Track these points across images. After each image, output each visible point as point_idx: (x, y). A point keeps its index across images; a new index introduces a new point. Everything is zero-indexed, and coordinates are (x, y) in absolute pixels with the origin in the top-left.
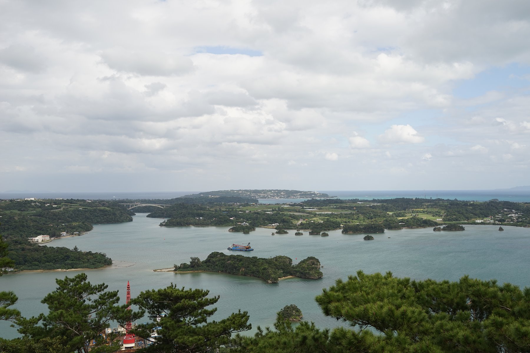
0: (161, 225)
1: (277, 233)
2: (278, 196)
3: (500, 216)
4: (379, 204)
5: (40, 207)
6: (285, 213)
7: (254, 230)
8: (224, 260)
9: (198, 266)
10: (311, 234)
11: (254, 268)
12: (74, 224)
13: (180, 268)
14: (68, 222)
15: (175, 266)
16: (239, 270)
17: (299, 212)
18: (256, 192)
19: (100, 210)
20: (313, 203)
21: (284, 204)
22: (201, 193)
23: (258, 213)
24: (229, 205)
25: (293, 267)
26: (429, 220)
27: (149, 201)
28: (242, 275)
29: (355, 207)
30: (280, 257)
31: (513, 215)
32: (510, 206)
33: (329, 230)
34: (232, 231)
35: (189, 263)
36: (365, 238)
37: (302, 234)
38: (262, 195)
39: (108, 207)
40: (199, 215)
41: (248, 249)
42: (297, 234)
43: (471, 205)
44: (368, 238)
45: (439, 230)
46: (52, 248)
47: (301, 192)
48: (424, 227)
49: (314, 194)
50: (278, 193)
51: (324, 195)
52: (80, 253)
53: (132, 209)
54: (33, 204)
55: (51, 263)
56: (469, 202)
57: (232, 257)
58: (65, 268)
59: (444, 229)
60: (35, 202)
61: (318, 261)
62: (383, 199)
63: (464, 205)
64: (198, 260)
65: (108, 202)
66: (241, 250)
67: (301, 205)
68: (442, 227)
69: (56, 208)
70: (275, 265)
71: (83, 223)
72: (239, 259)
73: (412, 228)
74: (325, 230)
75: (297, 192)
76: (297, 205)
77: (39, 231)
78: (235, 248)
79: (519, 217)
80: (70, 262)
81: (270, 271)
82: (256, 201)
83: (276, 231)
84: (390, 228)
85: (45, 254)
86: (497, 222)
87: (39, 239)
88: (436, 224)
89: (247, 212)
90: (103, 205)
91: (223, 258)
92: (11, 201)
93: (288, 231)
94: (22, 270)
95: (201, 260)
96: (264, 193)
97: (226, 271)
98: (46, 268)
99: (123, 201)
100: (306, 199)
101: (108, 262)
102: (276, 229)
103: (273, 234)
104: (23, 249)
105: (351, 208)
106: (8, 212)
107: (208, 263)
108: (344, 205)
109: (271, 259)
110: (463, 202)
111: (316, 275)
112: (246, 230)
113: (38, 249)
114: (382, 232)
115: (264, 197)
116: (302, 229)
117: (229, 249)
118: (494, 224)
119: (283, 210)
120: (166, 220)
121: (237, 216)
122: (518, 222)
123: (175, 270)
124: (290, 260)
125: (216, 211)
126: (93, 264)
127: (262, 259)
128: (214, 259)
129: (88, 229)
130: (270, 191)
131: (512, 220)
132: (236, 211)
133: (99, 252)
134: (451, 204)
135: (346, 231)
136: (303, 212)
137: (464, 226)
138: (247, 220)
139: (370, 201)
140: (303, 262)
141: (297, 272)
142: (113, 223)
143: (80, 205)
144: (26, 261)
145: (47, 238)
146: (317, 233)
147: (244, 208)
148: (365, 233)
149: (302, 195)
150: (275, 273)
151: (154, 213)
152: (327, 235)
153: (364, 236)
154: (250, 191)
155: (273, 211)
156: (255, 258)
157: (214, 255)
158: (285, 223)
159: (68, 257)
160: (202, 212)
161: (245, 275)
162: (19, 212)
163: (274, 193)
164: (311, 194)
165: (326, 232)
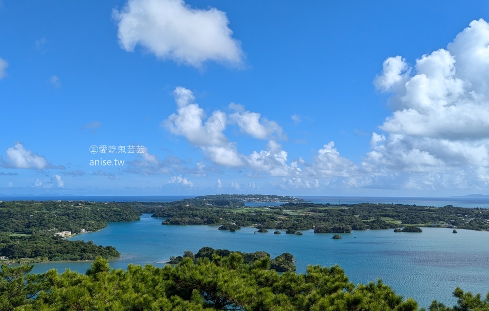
0: (162, 224)
4: (347, 208)
6: (266, 215)
7: (240, 228)
10: (287, 233)
12: (92, 222)
13: (175, 260)
14: (87, 220)
15: (172, 259)
17: (278, 214)
18: (243, 196)
19: (114, 211)
21: (265, 207)
22: (197, 197)
23: (243, 215)
24: (220, 208)
25: (271, 261)
26: (390, 223)
31: (465, 220)
32: (462, 212)
33: (303, 230)
34: (221, 230)
35: (182, 256)
36: (333, 238)
37: (280, 233)
38: (247, 199)
42: (275, 233)
43: (428, 210)
45: (400, 231)
47: (281, 196)
48: (385, 229)
50: (261, 197)
51: (300, 199)
55: (69, 255)
56: (426, 207)
59: (404, 231)
61: (292, 256)
63: (421, 210)
64: (191, 254)
67: (279, 208)
68: (401, 229)
76: (276, 208)
80: (85, 254)
83: (258, 229)
84: (356, 229)
86: (451, 225)
87: (63, 234)
88: (396, 226)
89: (234, 213)
93: (267, 230)
96: (250, 197)
101: (116, 255)
103: (255, 233)
105: (322, 211)
111: (290, 269)
112: (233, 229)
114: (349, 232)
115: (249, 201)
116: (280, 228)
118: (449, 227)
119: (264, 212)
121: (226, 217)
122: (470, 225)
123: (171, 262)
124: (269, 255)
126: (104, 256)
128: (204, 253)
130: (254, 196)
131: (465, 224)
132: (225, 212)
135: (318, 231)
136: (281, 214)
137: (421, 228)
138: (234, 220)
141: (273, 265)
145: (69, 233)
146: (293, 233)
147: (232, 210)
148: (333, 232)
152: (300, 234)
154: (236, 196)
155: (256, 213)
157: (203, 249)
158: (265, 224)
159: (84, 250)
163: (258, 197)
164: (289, 199)
165: (301, 232)
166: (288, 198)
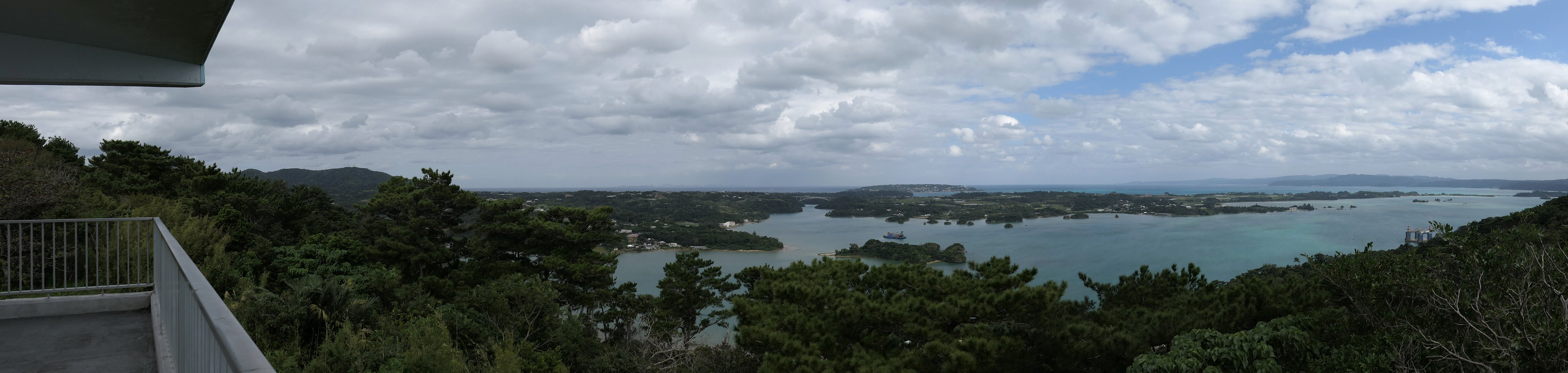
0: (827, 215)
2: (931, 190)
3: (1116, 206)
4: (1019, 197)
5: (729, 198)
6: (937, 205)
7: (908, 220)
8: (879, 246)
9: (857, 251)
10: (958, 223)
12: (755, 213)
13: (840, 253)
14: (750, 211)
15: (836, 251)
16: (892, 255)
17: (949, 204)
18: (912, 186)
19: (776, 202)
20: (961, 196)
21: (936, 197)
22: (863, 188)
23: (912, 205)
24: (887, 198)
25: (940, 253)
26: (1060, 210)
27: (818, 195)
29: (999, 199)
30: (929, 244)
31: (1127, 205)
32: (1125, 197)
33: (974, 220)
34: (889, 221)
35: (849, 249)
36: (1006, 227)
37: (950, 224)
38: (917, 189)
39: (782, 199)
40: (860, 207)
41: (901, 237)
42: (946, 223)
43: (1095, 197)
44: (1007, 226)
45: (1068, 218)
46: (736, 232)
47: (952, 186)
48: (1056, 216)
49: (963, 188)
50: (931, 187)
51: (972, 189)
52: (758, 237)
53: (803, 201)
54: (723, 196)
55: (735, 245)
56: (1094, 194)
57: (886, 244)
58: (746, 249)
59: (1072, 217)
60: (725, 194)
61: (962, 247)
62: (1023, 192)
63: (1090, 197)
64: (857, 246)
65: (782, 194)
66: (895, 238)
67: (951, 198)
68: (1070, 216)
69: (740, 199)
70: (924, 251)
71: (762, 212)
72: (893, 245)
73: (1046, 217)
74: (971, 220)
75: (948, 186)
76: (947, 198)
77: (727, 218)
78: (890, 236)
79: (1131, 206)
80: (750, 244)
81: (919, 256)
82: (911, 194)
83: (928, 221)
84: (1028, 217)
85: (730, 237)
86: (1114, 211)
87: (727, 224)
88: (1066, 213)
89: (903, 204)
90: (779, 197)
91: (879, 244)
92: (707, 193)
93: (938, 221)
94: (713, 249)
95: (859, 247)
96: (919, 187)
97: (881, 256)
98: (731, 249)
99: (795, 194)
100: (956, 193)
101: (780, 246)
102: (927, 219)
103: (925, 224)
104: (715, 232)
105: (995, 200)
106: (705, 202)
107: (865, 249)
108: (989, 197)
109: (921, 246)
110: (1089, 194)
111: (960, 259)
112: (901, 220)
113: (726, 232)
114: (1021, 220)
115: (919, 191)
116: (951, 219)
117: (884, 237)
118: (1112, 212)
119: (934, 202)
120: (831, 211)
121: (894, 208)
122: (1130, 210)
123: (836, 255)
124: (939, 246)
125: (875, 203)
126: (768, 247)
127: (913, 246)
128: (871, 246)
129: (766, 218)
130: (924, 186)
131: (1126, 209)
132: (893, 203)
133: (773, 237)
134: (1079, 197)
135: (989, 221)
136: (953, 204)
137: (1088, 214)
138: (902, 211)
139: (1011, 194)
140: (950, 248)
141: (943, 257)
142: (786, 213)
143: (760, 197)
144: (716, 242)
145: (733, 224)
146: (964, 223)
147: (900, 201)
148: (1006, 221)
149: (953, 189)
150: (924, 258)
151: (821, 205)
152: (973, 224)
153: (1004, 224)
154: (903, 186)
155: (926, 203)
156: (907, 245)
157: (871, 242)
158: (936, 214)
159: (748, 240)
160: (863, 204)
161: (897, 260)
162: (713, 202)
163: (927, 187)
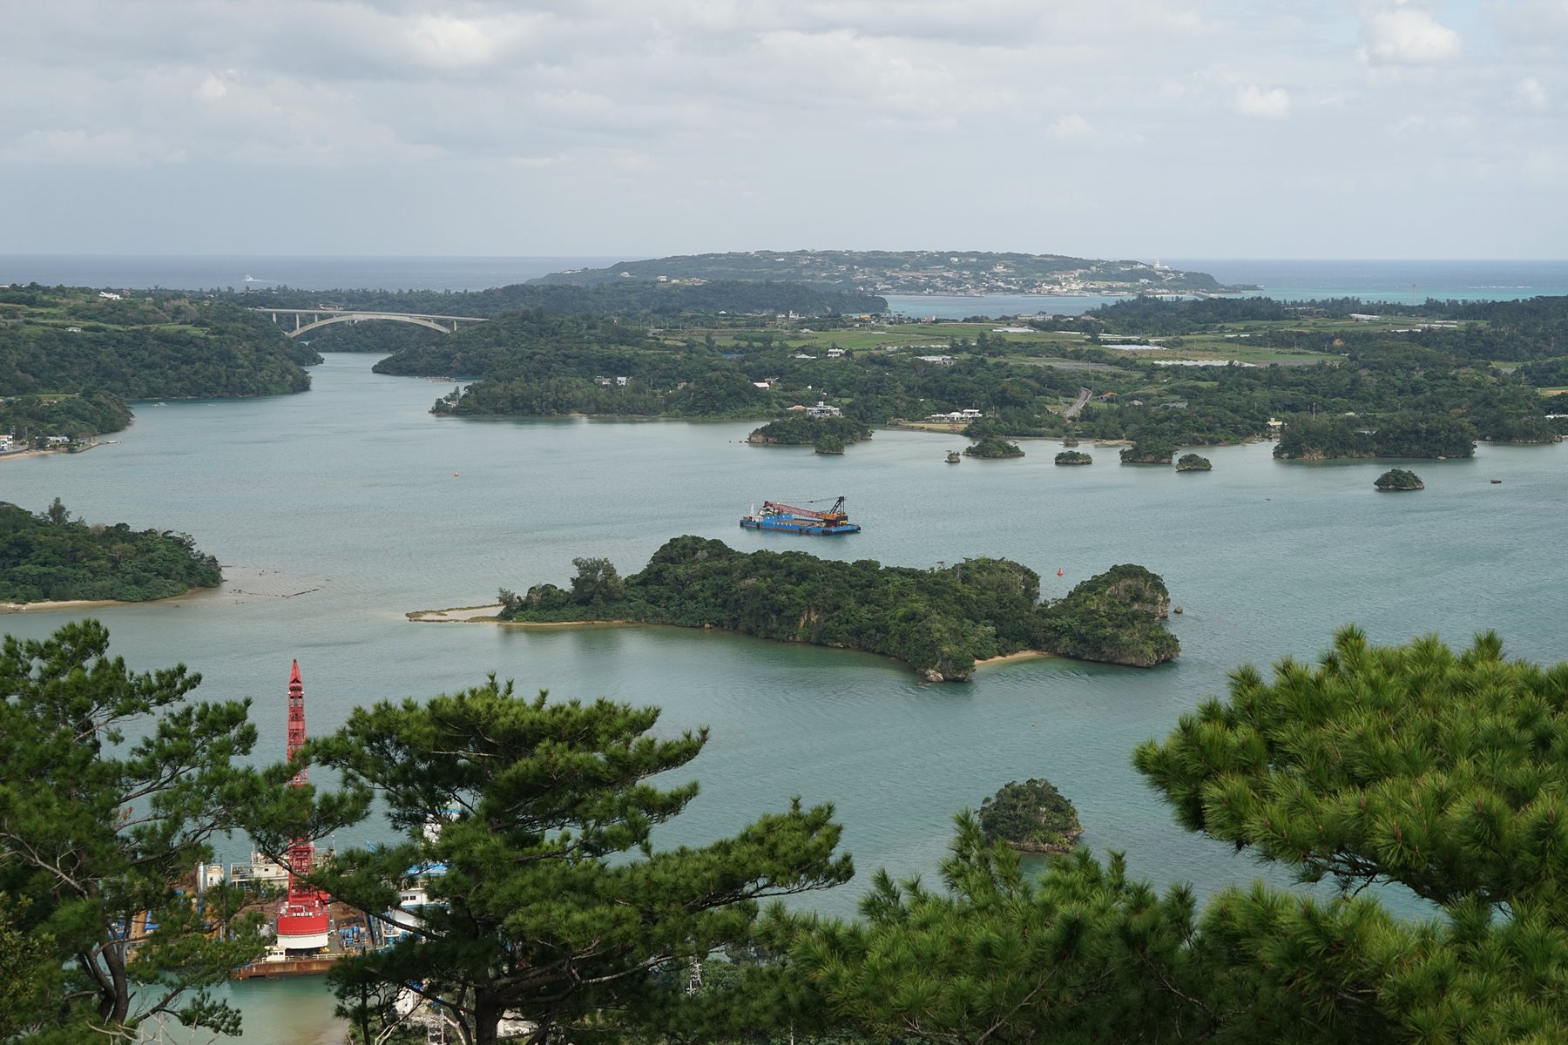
0: (440, 409)
1: (971, 452)
2: (981, 281)
7: (865, 437)
8: (725, 572)
9: (610, 597)
11: (864, 613)
13: (525, 605)
14: (17, 389)
15: (506, 599)
17: (1077, 356)
18: (879, 261)
20: (1141, 316)
21: (1005, 320)
22: (622, 266)
23: (884, 362)
24: (751, 324)
25: (1043, 612)
27: (386, 302)
28: (807, 641)
29: (1340, 336)
33: (1214, 443)
34: (766, 444)
35: (568, 587)
36: (1383, 485)
37: (1086, 461)
38: (904, 276)
39: (199, 323)
40: (615, 367)
41: (835, 526)
42: (1063, 460)
44: (1394, 484)
49: (1149, 273)
50: (978, 267)
51: (1196, 279)
53: (308, 335)
57: (762, 561)
58: (14, 598)
61: (1157, 583)
64: (610, 571)
65: (196, 300)
66: (802, 532)
67: (1085, 327)
70: (961, 600)
71: (87, 394)
72: (796, 569)
74: (1197, 443)
75: (1067, 263)
76: (1068, 326)
78: (774, 520)
80: (36, 570)
81: (938, 625)
82: (877, 305)
84: (1503, 436)
89: (835, 353)
90: (177, 313)
91: (724, 563)
95: (623, 573)
96: (915, 268)
97: (734, 624)
99: (264, 298)
101: (203, 575)
102: (966, 433)
103: (953, 459)
105: (1319, 342)
107: (651, 589)
108: (1288, 327)
109: (944, 574)
111: (1149, 650)
112: (830, 440)
114: (1464, 453)
115: (914, 287)
116: (1088, 435)
117: (746, 524)
119: (999, 346)
120: (462, 387)
121: (787, 374)
123: (504, 617)
124: (1031, 579)
125: (690, 347)
126: (137, 582)
127: (900, 573)
128: (680, 570)
129: (112, 424)
130: (942, 259)
132: (783, 349)
135: (1291, 451)
136: (1097, 357)
138: (836, 392)
140: (1091, 587)
141: (1059, 631)
143: (73, 312)
146: (1160, 461)
147: (822, 339)
148: (1382, 457)
149: (1094, 276)
150: (959, 636)
151: (405, 354)
152: (1204, 466)
155: (955, 350)
156: (867, 566)
157: (678, 552)
158: (1010, 413)
159: (23, 549)
160: (627, 351)
161: (819, 644)
164: (1134, 275)
165: (1201, 453)
166: (1129, 272)
